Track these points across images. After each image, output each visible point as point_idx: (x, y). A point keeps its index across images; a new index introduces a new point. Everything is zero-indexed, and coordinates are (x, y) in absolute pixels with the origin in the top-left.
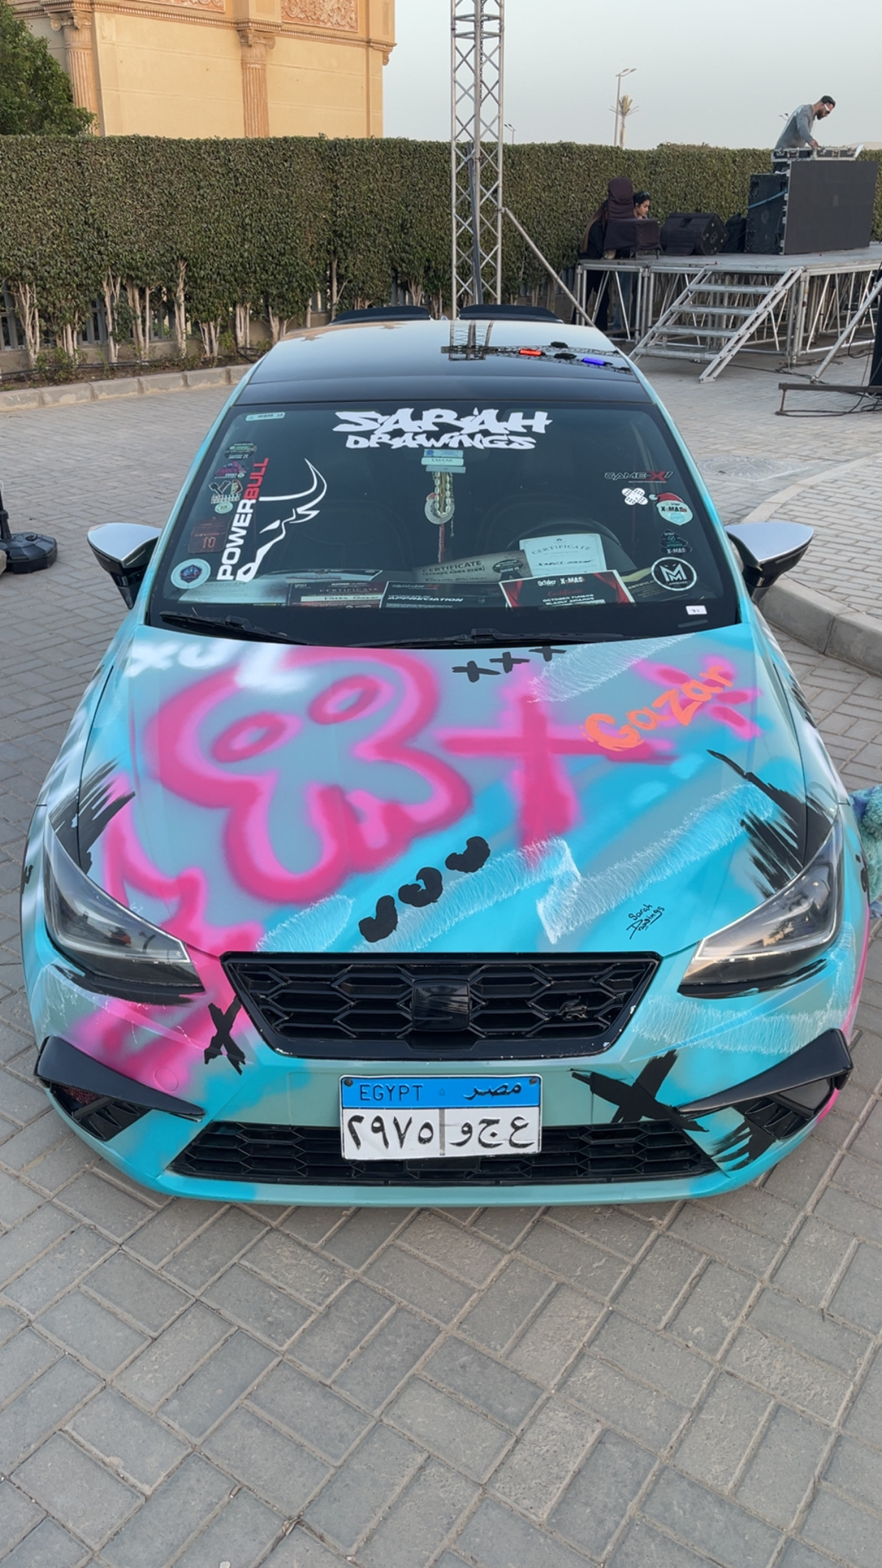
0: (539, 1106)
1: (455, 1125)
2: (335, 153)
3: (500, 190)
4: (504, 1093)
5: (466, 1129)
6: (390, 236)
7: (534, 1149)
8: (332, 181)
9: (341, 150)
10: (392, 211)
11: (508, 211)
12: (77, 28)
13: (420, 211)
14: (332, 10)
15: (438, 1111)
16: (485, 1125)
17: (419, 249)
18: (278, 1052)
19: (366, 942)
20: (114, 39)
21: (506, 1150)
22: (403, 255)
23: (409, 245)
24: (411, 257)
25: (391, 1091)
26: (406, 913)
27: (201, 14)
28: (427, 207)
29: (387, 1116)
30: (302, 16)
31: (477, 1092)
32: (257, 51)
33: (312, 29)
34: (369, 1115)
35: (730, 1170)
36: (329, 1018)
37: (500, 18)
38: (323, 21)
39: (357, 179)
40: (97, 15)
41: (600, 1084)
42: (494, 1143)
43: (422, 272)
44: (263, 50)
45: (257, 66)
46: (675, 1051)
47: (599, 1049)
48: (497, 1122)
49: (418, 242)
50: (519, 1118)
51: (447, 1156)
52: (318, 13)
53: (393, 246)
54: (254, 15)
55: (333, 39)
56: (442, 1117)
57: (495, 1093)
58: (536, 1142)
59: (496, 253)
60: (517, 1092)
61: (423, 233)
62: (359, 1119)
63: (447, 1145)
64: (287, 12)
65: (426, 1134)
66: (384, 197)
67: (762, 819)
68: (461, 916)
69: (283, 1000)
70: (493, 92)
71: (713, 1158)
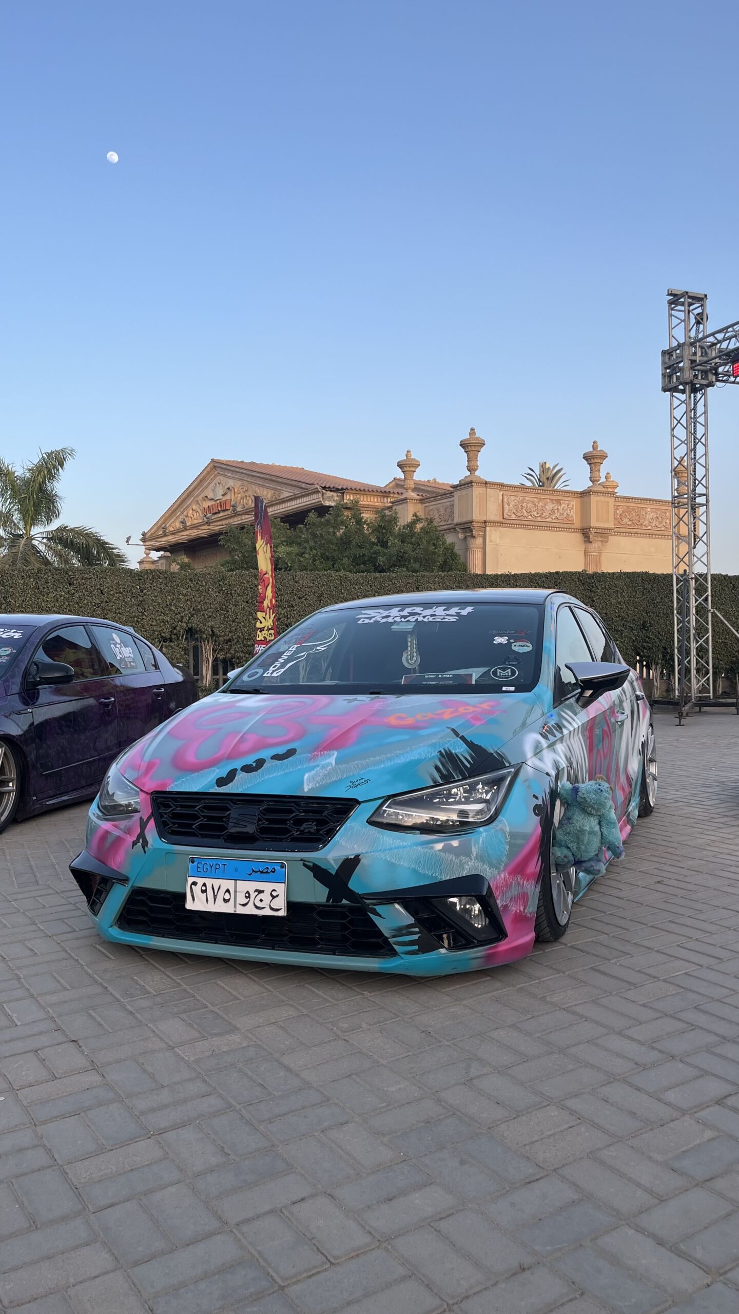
0: (285, 883)
1: (242, 892)
2: (593, 581)
3: (710, 598)
4: (267, 872)
5: (247, 895)
6: (633, 632)
7: (282, 913)
8: (589, 597)
9: (597, 579)
10: (635, 615)
11: (716, 611)
12: (474, 537)
13: (658, 616)
14: (652, 519)
15: (233, 881)
16: (257, 893)
17: (657, 640)
18: (162, 841)
19: (216, 787)
20: (498, 542)
21: (267, 912)
22: (645, 644)
23: (649, 638)
24: (650, 645)
25: (211, 867)
26: (240, 776)
27: (557, 525)
28: (663, 613)
29: (209, 882)
30: (630, 523)
31: (253, 871)
32: (595, 545)
33: (636, 530)
34: (200, 881)
35: (403, 953)
36: (190, 826)
37: (706, 495)
38: (645, 525)
39: (608, 596)
40: (488, 529)
41: (319, 872)
42: (262, 906)
43: (660, 656)
44: (600, 544)
45: (595, 553)
46: (359, 855)
47: (317, 849)
48: (263, 892)
49: (656, 636)
50: (274, 890)
51: (237, 912)
52: (641, 521)
53: (636, 638)
54: (594, 523)
55: (651, 535)
56: (236, 885)
57: (262, 872)
58: (283, 908)
59: (707, 638)
60: (274, 872)
61: (660, 630)
62: (195, 883)
63: (238, 906)
64: (618, 520)
65: (227, 896)
66: (629, 607)
67: (453, 752)
68: (266, 778)
69: (175, 816)
70: (703, 539)
71: (389, 940)
